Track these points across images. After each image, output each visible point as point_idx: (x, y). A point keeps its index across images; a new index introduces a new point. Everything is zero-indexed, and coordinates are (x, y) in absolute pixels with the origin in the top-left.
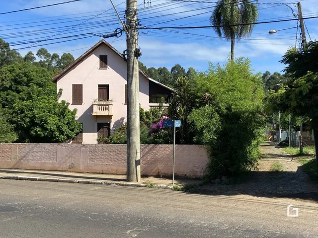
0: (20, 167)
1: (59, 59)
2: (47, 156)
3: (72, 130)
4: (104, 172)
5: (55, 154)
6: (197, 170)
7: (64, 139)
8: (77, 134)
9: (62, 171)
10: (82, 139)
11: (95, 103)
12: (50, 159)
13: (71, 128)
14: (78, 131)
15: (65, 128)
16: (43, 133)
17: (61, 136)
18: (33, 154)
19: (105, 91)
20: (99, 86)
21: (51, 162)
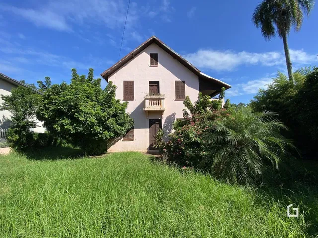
3: (122, 125)
7: (110, 136)
8: (128, 131)
10: (133, 136)
11: (147, 98)
13: (119, 122)
14: (129, 127)
15: (111, 122)
16: (74, 128)
17: (106, 132)
19: (156, 88)
20: (150, 83)
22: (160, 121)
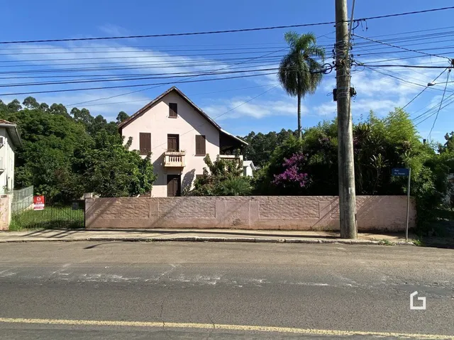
0: (163, 225)
1: (48, 109)
2: (201, 212)
4: (281, 228)
5: (213, 209)
6: (400, 222)
9: (224, 228)
12: (206, 215)
18: (181, 209)
19: (175, 141)
20: (169, 135)
21: (207, 218)
22: (179, 177)
